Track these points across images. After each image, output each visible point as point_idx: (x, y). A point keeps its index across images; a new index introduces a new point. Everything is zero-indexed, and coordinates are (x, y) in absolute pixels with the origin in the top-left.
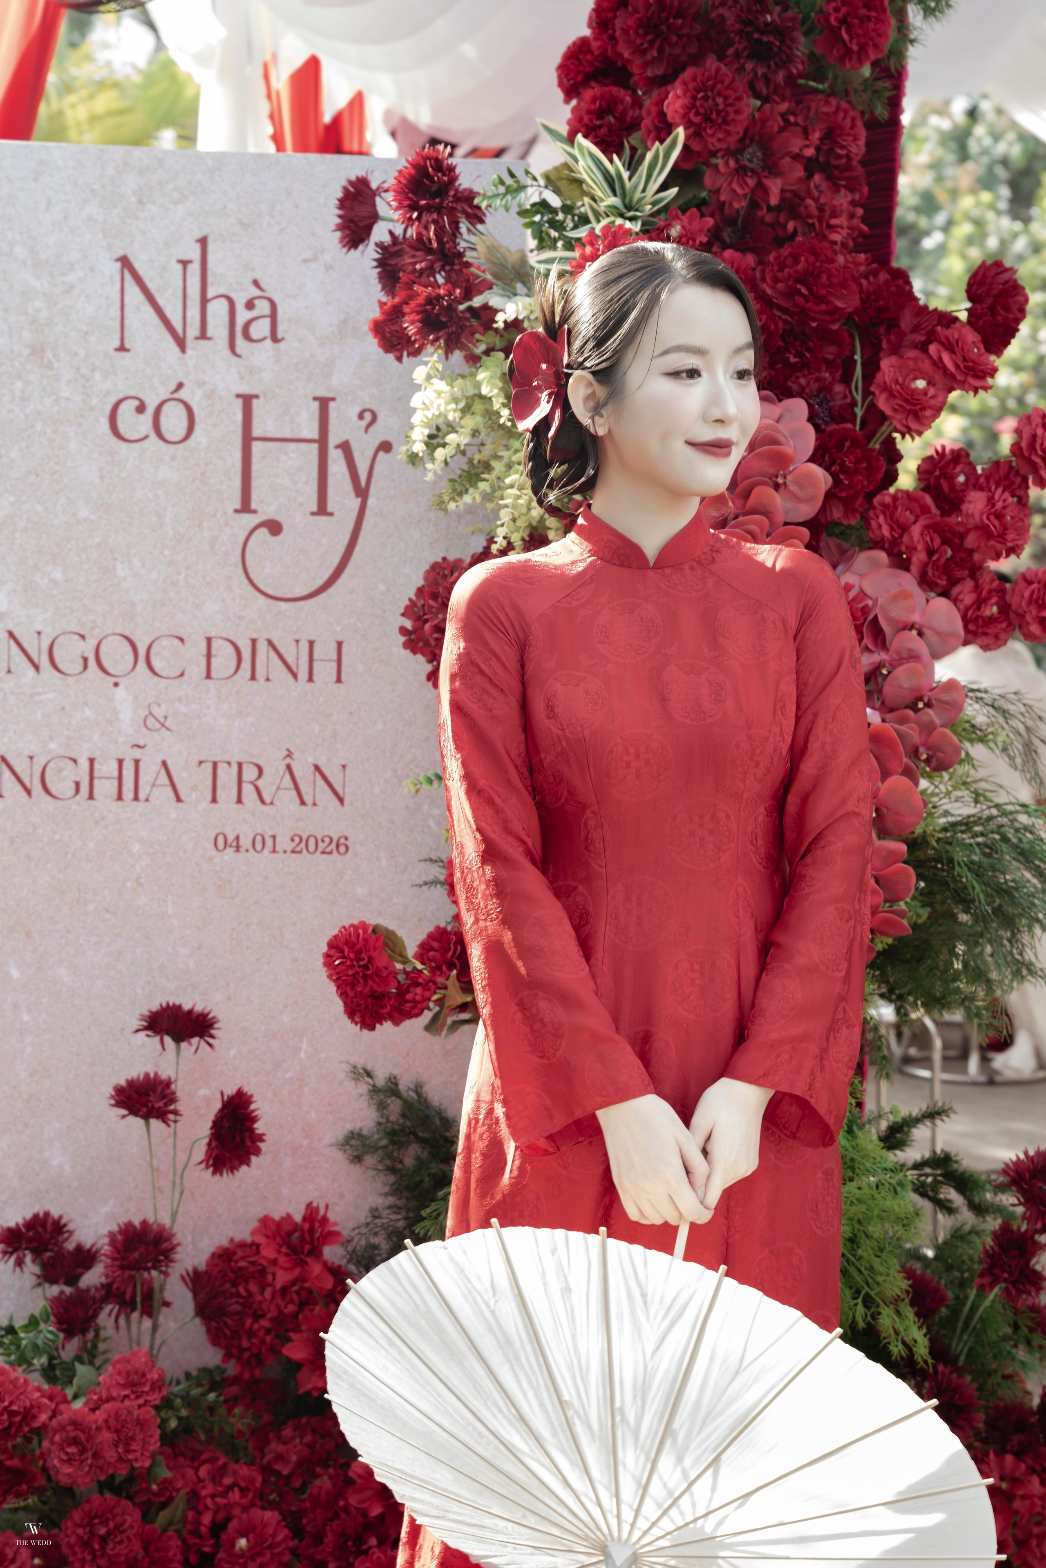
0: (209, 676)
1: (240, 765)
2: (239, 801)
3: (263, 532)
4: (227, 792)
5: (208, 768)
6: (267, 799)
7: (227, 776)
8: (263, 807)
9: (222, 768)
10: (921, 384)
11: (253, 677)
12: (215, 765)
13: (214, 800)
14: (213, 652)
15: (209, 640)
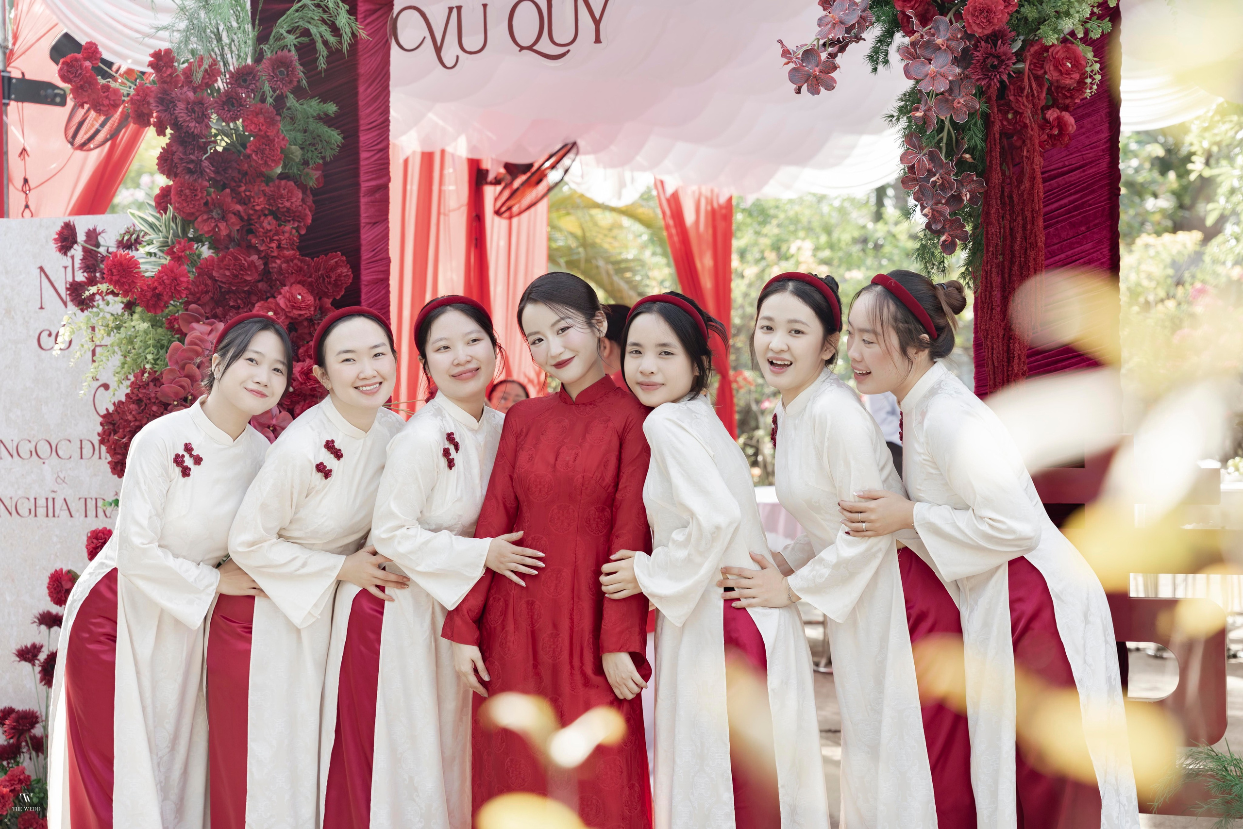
0: (81, 458)
1: (96, 499)
2: (97, 516)
3: (102, 389)
4: (91, 512)
5: (83, 501)
6: (108, 515)
7: (91, 505)
8: (107, 519)
9: (89, 501)
10: (271, 314)
11: (100, 458)
12: (86, 499)
13: (86, 516)
14: (83, 446)
15: (81, 441)
